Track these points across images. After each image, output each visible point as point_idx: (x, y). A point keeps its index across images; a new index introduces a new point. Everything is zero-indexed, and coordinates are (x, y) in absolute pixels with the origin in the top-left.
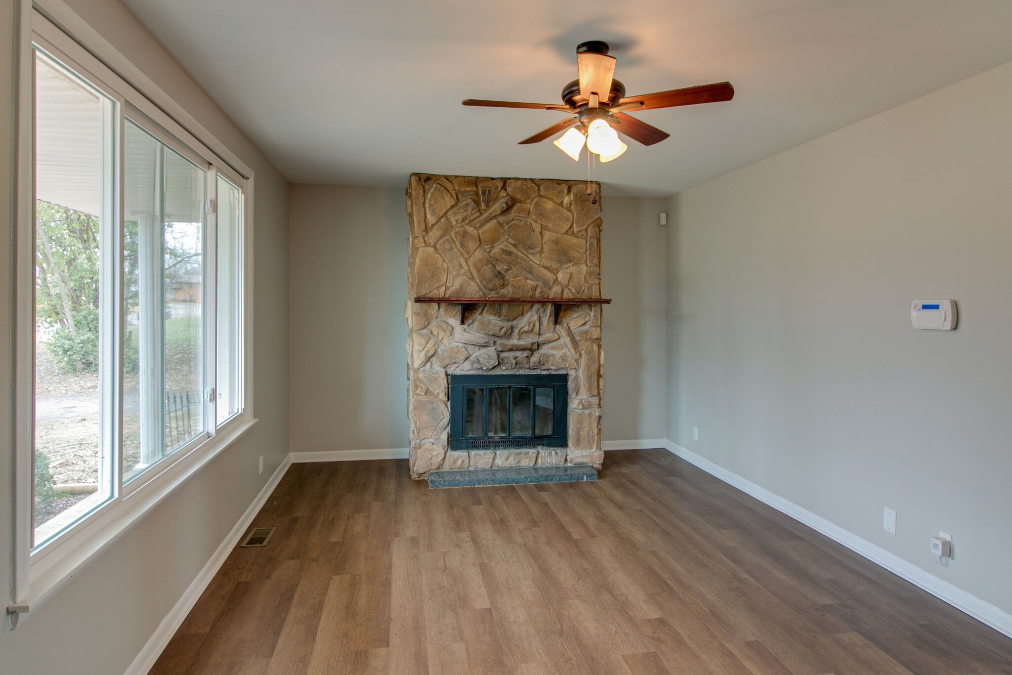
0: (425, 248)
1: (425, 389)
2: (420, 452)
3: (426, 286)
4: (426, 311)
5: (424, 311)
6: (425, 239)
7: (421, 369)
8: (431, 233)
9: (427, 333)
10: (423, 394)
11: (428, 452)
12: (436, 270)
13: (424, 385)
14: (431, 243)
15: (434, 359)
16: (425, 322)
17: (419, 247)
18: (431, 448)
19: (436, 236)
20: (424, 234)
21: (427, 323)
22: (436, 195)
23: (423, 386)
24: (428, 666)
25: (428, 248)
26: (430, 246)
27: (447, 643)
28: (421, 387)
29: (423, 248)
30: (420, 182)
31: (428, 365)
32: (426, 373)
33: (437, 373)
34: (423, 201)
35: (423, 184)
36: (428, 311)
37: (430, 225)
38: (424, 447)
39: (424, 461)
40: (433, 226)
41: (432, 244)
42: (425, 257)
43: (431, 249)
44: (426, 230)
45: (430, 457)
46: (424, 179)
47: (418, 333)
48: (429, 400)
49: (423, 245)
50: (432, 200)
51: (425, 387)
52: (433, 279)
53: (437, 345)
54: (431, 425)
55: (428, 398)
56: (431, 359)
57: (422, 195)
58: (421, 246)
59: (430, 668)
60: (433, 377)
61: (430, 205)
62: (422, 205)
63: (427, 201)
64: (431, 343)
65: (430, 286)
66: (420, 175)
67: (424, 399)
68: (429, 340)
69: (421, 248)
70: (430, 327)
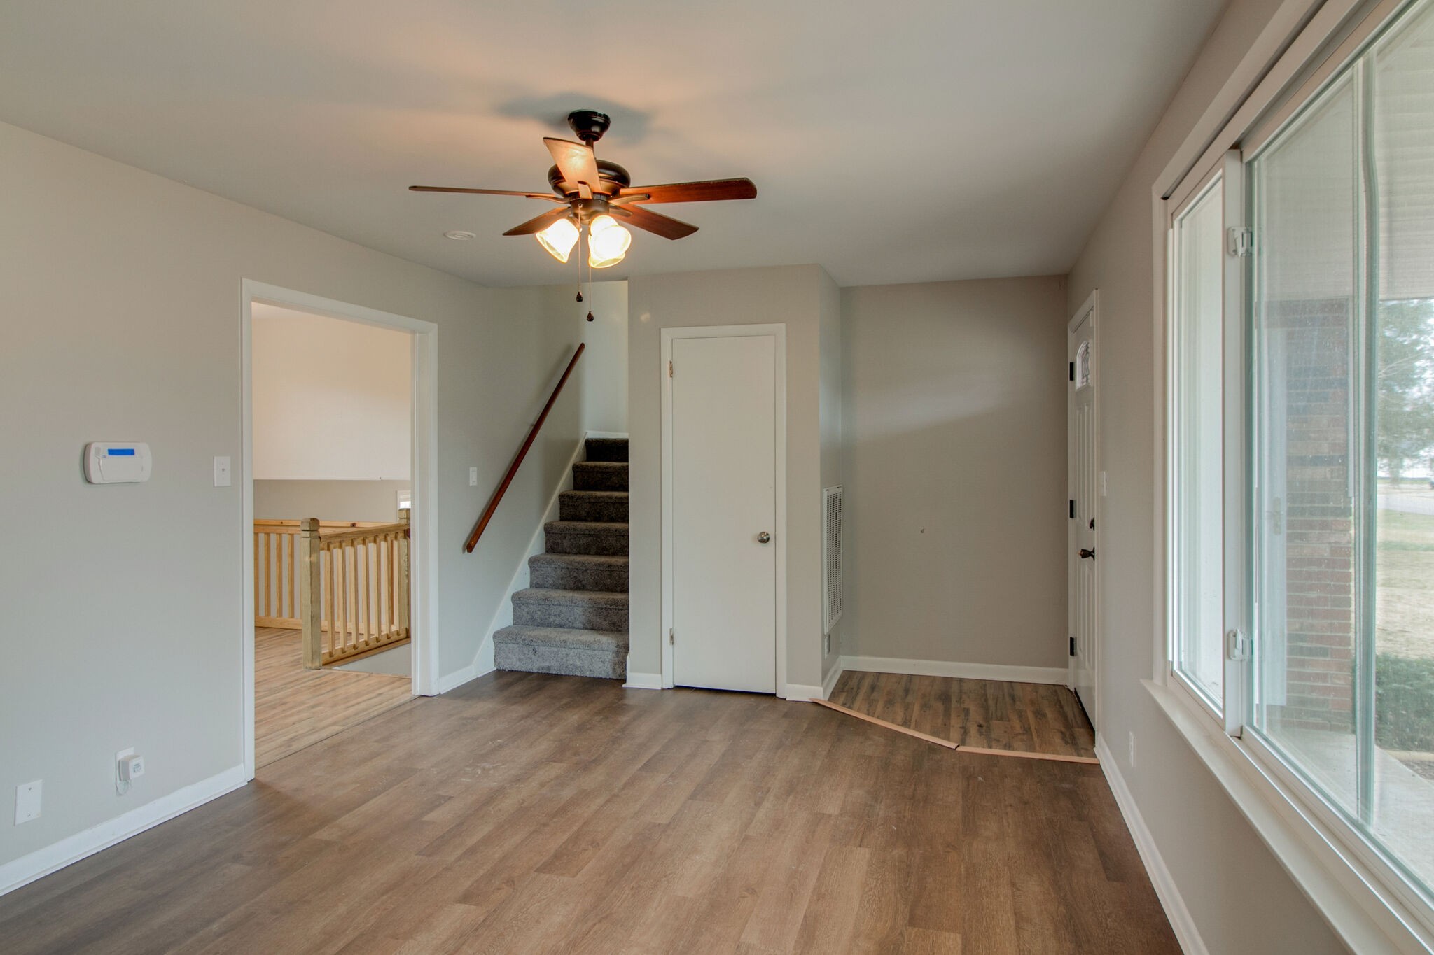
24: (802, 925)
27: (763, 947)
59: (801, 922)
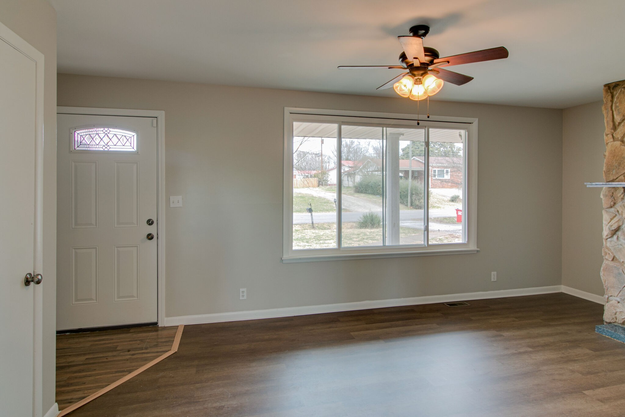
0: (613, 142)
1: (612, 256)
2: (607, 306)
3: (614, 173)
4: (613, 193)
5: (611, 193)
6: (614, 135)
7: (609, 240)
8: (619, 129)
9: (613, 211)
10: (611, 259)
11: (613, 307)
12: (622, 159)
13: (612, 253)
14: (618, 138)
15: (619, 233)
16: (611, 203)
17: (608, 143)
18: (616, 305)
19: (622, 131)
20: (613, 131)
21: (612, 203)
22: (621, 98)
23: (610, 253)
25: (615, 142)
26: (618, 140)
28: (609, 254)
29: (612, 143)
30: (609, 91)
31: (615, 237)
32: (612, 243)
33: (621, 245)
34: (610, 105)
35: (612, 91)
36: (614, 193)
37: (617, 124)
38: (611, 302)
39: (610, 314)
40: (620, 123)
41: (620, 138)
42: (613, 150)
43: (618, 143)
44: (615, 128)
45: (614, 311)
46: (612, 87)
47: (606, 211)
48: (615, 266)
49: (612, 140)
50: (617, 103)
51: (612, 255)
52: (620, 167)
53: (622, 222)
54: (617, 286)
55: (615, 264)
56: (617, 233)
57: (609, 101)
58: (610, 141)
60: (618, 247)
61: (616, 107)
62: (610, 109)
63: (614, 105)
64: (616, 219)
65: (617, 173)
66: (609, 85)
67: (611, 264)
68: (614, 217)
69: (609, 144)
70: (616, 206)
